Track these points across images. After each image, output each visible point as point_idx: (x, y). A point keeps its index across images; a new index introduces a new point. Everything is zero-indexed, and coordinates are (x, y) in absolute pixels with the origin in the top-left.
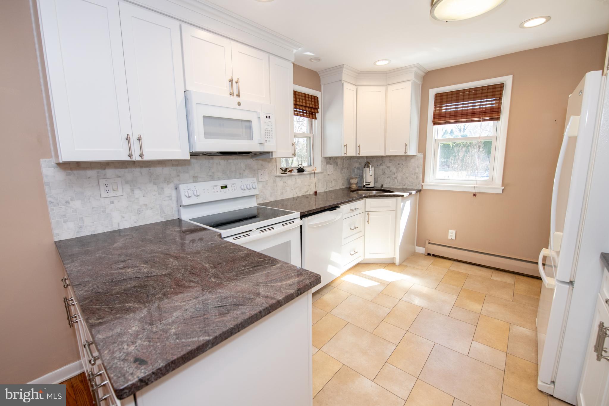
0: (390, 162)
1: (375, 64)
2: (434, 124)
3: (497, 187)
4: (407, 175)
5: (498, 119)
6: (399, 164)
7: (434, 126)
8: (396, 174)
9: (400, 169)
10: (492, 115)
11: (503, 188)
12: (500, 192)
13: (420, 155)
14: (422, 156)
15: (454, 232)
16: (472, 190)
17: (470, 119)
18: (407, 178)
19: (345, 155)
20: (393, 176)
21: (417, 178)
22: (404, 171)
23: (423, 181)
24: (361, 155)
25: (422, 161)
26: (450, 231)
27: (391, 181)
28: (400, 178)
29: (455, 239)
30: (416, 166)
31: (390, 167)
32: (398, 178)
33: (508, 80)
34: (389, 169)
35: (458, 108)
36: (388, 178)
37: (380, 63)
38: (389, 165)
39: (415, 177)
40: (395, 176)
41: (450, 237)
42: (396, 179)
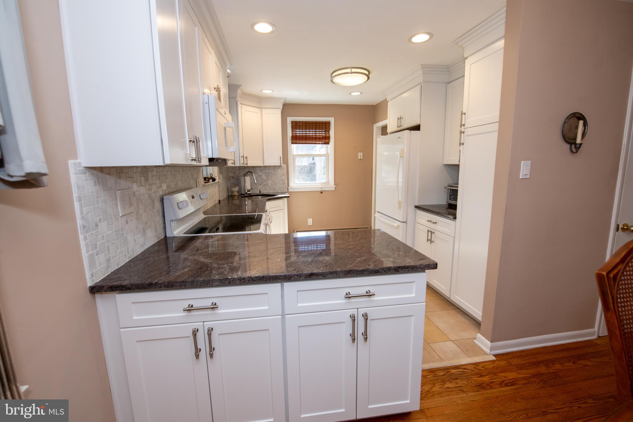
0: (261, 172)
1: (261, 91)
2: (292, 143)
3: (331, 186)
4: (276, 181)
5: (328, 143)
6: (268, 173)
7: (292, 145)
8: (267, 181)
9: (270, 177)
10: (325, 141)
11: (335, 186)
12: (334, 189)
13: (284, 166)
14: (286, 166)
15: (311, 219)
16: (320, 190)
17: (314, 142)
18: (276, 184)
19: (246, 165)
20: (264, 183)
21: (284, 183)
22: (273, 178)
23: (288, 186)
24: (249, 165)
25: (286, 170)
26: (309, 220)
27: (263, 187)
28: (270, 184)
29: (313, 224)
30: (282, 174)
31: (261, 175)
32: (269, 185)
33: (332, 120)
34: (261, 177)
35: (307, 133)
36: (260, 185)
37: (264, 91)
38: (260, 174)
39: (282, 183)
40: (266, 183)
41: (309, 224)
42: (267, 186)
